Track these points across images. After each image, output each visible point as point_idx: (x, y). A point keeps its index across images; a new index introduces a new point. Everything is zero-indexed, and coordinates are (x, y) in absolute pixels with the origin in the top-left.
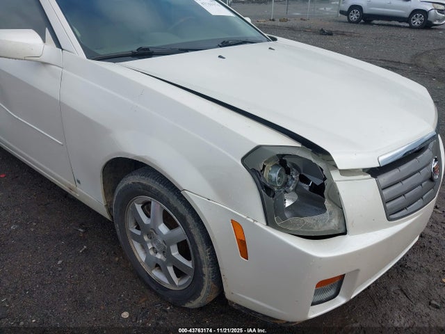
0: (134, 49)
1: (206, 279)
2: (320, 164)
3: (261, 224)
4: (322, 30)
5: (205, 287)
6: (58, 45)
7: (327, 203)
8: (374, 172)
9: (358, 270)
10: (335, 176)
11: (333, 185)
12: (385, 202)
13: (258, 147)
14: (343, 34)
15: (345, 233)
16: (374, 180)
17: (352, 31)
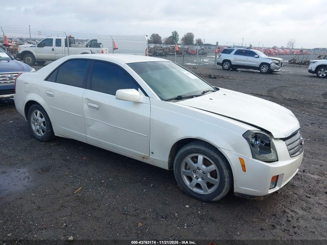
0: (176, 96)
1: (226, 184)
2: (268, 136)
3: (251, 157)
4: (210, 75)
5: (225, 188)
6: (146, 95)
7: (272, 149)
8: (284, 139)
9: (283, 174)
10: (273, 140)
11: (273, 143)
12: (289, 150)
13: (248, 130)
14: (222, 77)
15: (278, 161)
16: (284, 142)
17: (227, 75)
